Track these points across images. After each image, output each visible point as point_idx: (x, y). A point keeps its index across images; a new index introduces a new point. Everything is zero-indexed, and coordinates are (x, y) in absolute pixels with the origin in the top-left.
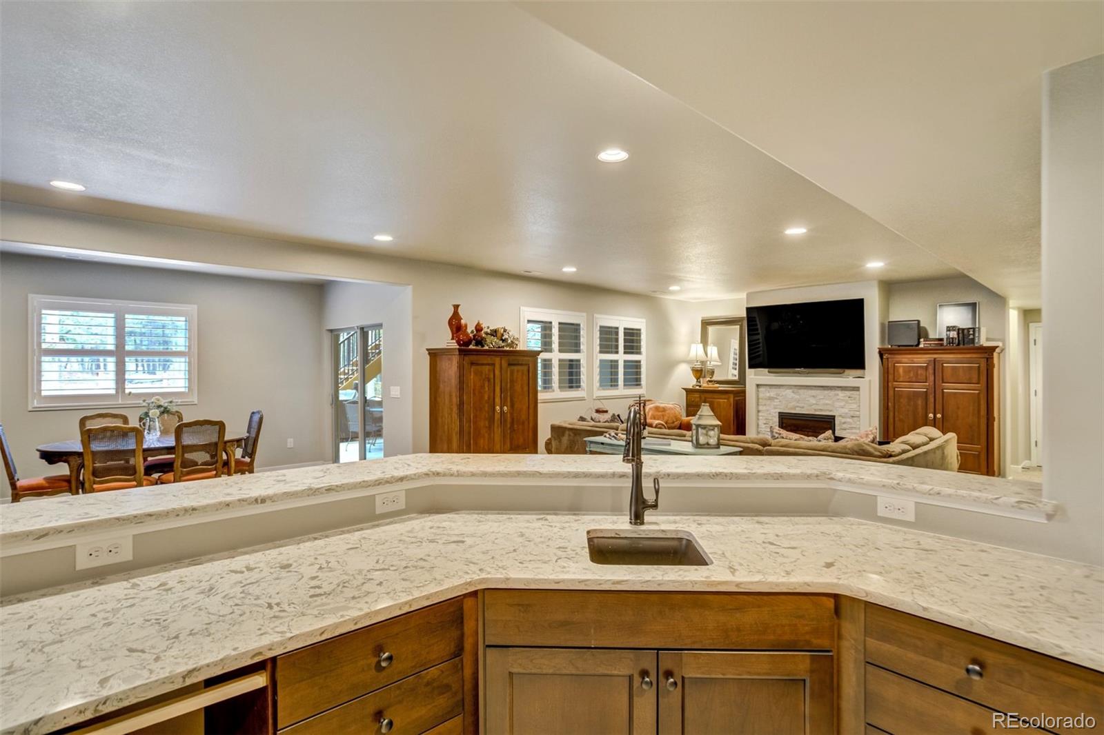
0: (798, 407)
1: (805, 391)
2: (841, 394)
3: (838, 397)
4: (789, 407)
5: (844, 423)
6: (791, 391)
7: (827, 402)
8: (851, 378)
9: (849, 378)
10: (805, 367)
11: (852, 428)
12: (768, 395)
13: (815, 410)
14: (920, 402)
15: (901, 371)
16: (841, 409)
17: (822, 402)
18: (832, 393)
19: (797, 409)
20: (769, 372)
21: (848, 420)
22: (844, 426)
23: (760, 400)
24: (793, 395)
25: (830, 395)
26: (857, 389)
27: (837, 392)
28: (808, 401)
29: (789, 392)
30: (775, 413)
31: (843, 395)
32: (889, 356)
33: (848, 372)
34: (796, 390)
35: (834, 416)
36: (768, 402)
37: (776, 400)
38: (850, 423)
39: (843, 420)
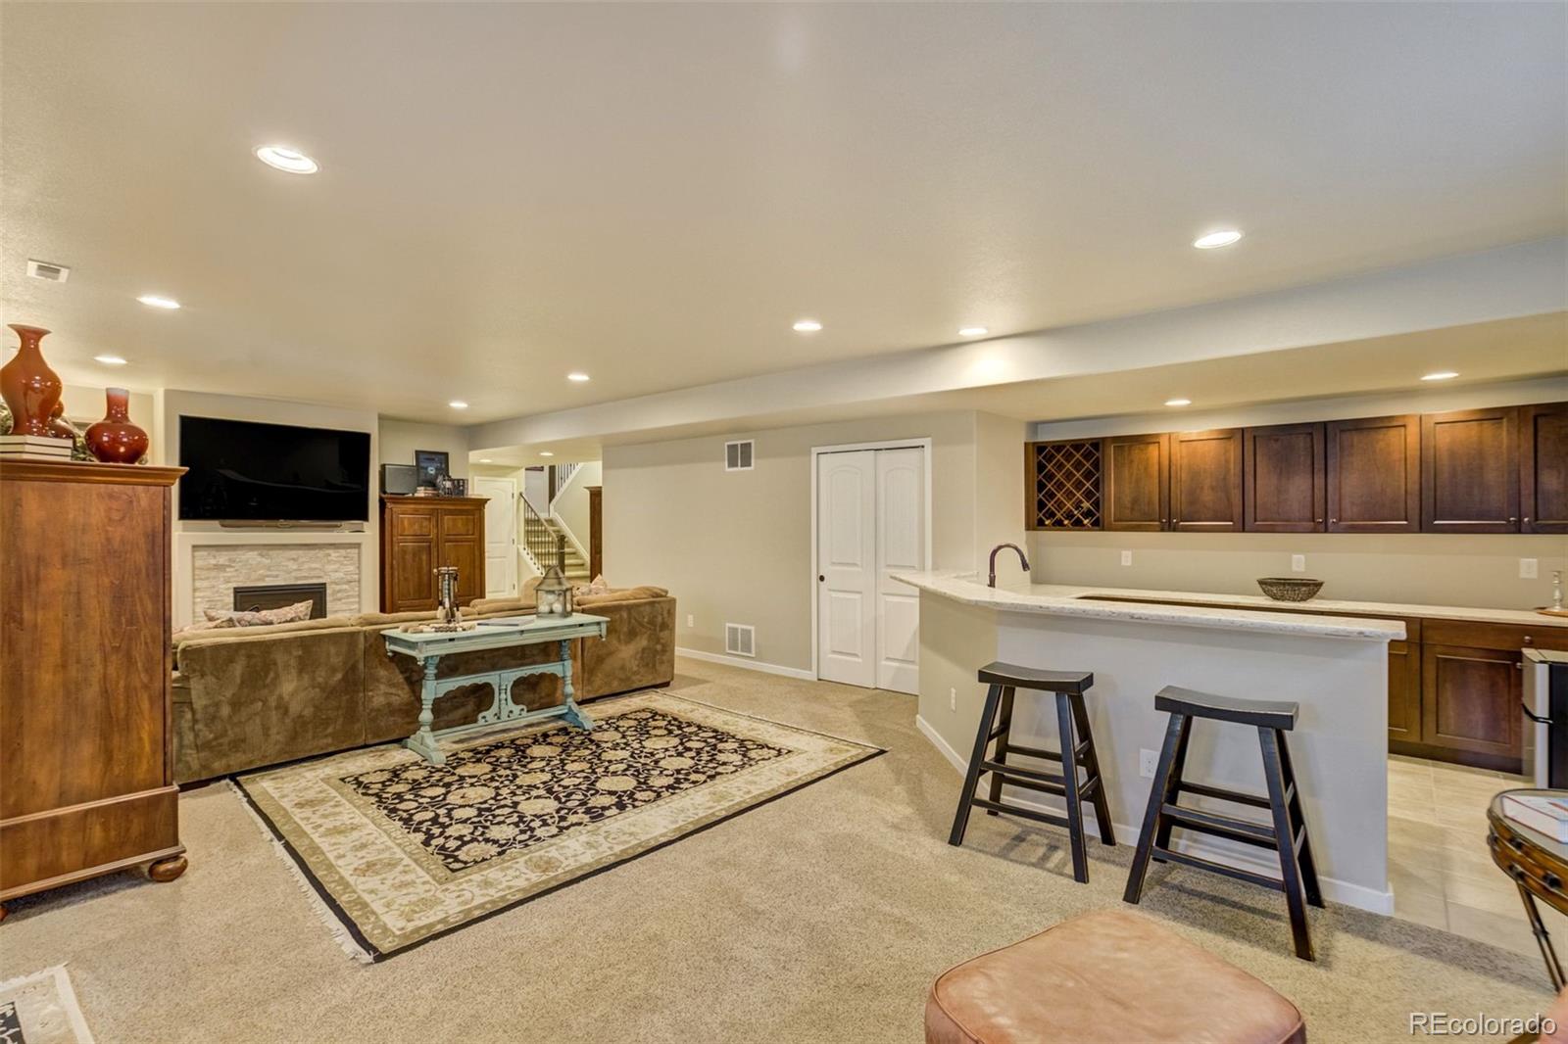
0: (268, 576)
1: (281, 552)
2: (334, 554)
3: (330, 558)
4: (253, 577)
5: (339, 591)
6: (256, 553)
7: (314, 565)
8: (347, 533)
9: (344, 533)
10: (286, 517)
11: (348, 597)
12: (213, 562)
13: (297, 578)
14: (424, 557)
15: (406, 523)
16: (332, 574)
17: (306, 566)
18: (321, 553)
19: (267, 579)
20: (223, 526)
21: (345, 587)
22: (339, 595)
23: (197, 572)
24: (259, 559)
25: (319, 555)
26: (358, 546)
27: (328, 551)
28: (287, 566)
29: (252, 556)
30: (228, 589)
31: (337, 554)
32: (393, 506)
33: (345, 524)
34: (265, 552)
35: (325, 584)
36: (213, 574)
37: (228, 570)
38: (345, 590)
39: (338, 588)
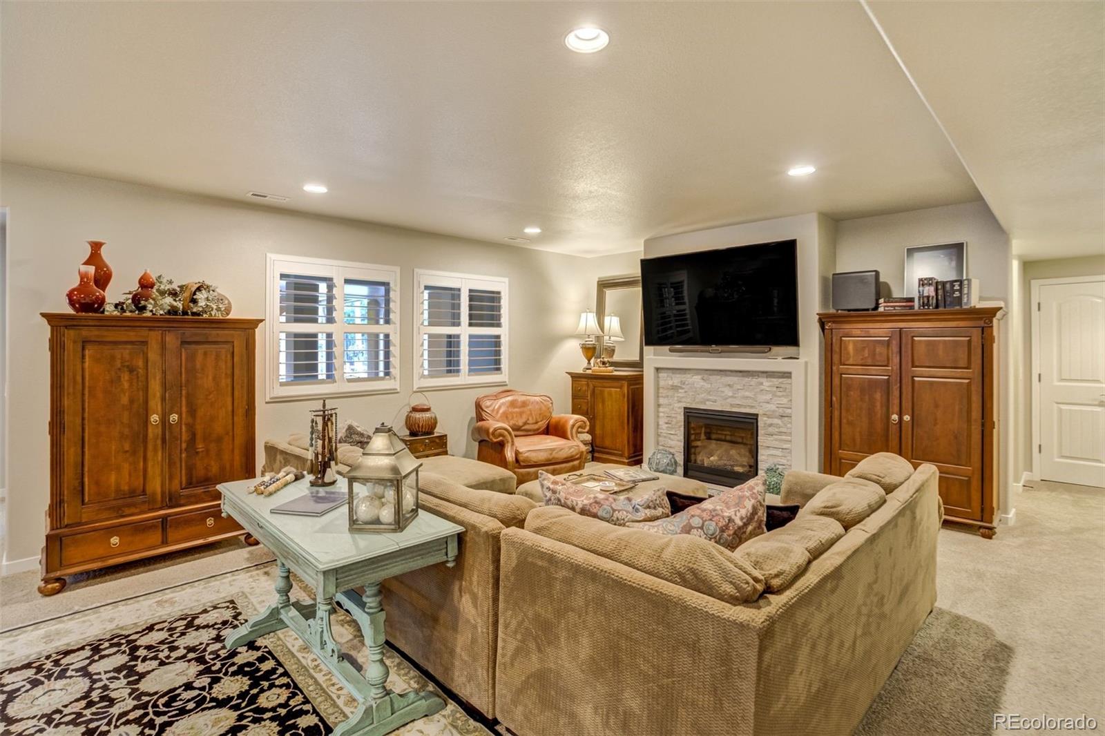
0: (708, 400)
1: (719, 377)
2: (766, 383)
3: (762, 387)
4: (697, 400)
5: (771, 425)
6: (700, 377)
7: (747, 394)
8: (780, 359)
9: (775, 359)
10: (717, 343)
11: (780, 433)
12: (670, 383)
13: (732, 405)
14: (878, 396)
15: (851, 348)
16: (765, 405)
17: (741, 394)
18: (754, 381)
19: (707, 403)
20: (671, 351)
21: (776, 421)
22: (771, 430)
23: (661, 391)
24: (702, 383)
25: (752, 383)
26: (787, 375)
27: (760, 380)
28: (723, 392)
29: (697, 379)
30: (679, 408)
31: (767, 384)
32: (834, 326)
33: (776, 350)
34: (706, 376)
35: (757, 415)
36: (671, 393)
37: (680, 391)
38: (777, 426)
39: (770, 421)
